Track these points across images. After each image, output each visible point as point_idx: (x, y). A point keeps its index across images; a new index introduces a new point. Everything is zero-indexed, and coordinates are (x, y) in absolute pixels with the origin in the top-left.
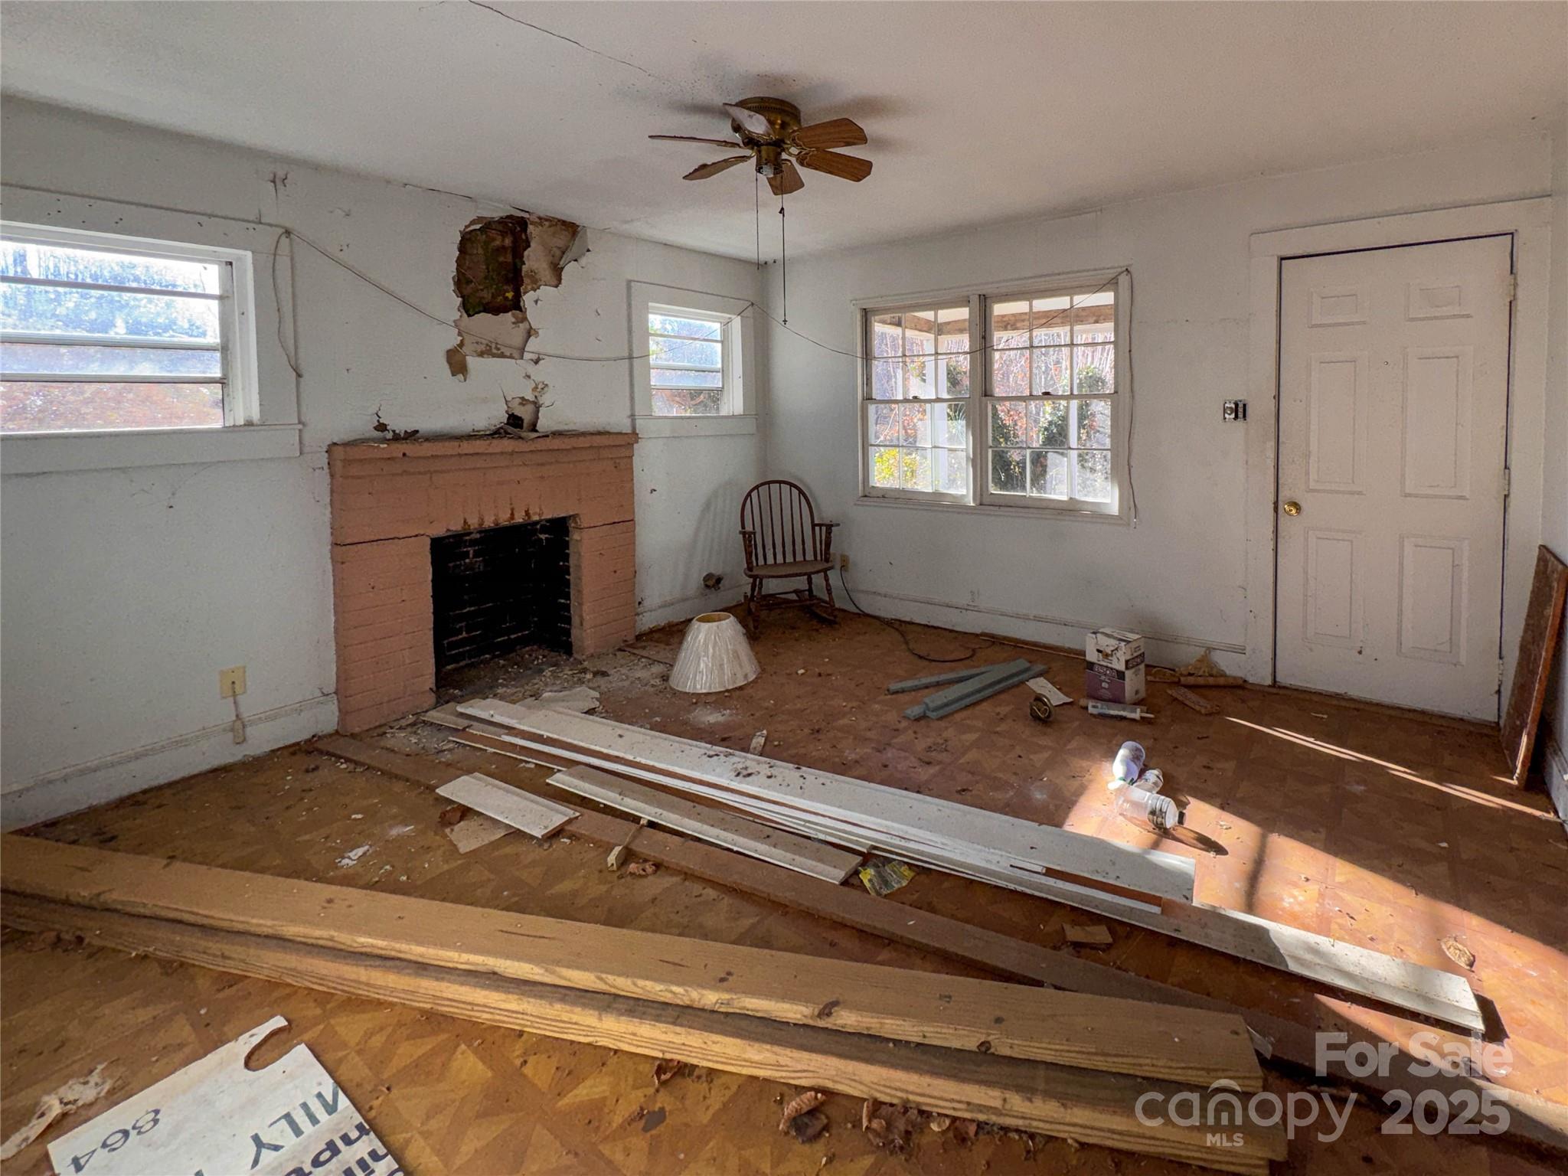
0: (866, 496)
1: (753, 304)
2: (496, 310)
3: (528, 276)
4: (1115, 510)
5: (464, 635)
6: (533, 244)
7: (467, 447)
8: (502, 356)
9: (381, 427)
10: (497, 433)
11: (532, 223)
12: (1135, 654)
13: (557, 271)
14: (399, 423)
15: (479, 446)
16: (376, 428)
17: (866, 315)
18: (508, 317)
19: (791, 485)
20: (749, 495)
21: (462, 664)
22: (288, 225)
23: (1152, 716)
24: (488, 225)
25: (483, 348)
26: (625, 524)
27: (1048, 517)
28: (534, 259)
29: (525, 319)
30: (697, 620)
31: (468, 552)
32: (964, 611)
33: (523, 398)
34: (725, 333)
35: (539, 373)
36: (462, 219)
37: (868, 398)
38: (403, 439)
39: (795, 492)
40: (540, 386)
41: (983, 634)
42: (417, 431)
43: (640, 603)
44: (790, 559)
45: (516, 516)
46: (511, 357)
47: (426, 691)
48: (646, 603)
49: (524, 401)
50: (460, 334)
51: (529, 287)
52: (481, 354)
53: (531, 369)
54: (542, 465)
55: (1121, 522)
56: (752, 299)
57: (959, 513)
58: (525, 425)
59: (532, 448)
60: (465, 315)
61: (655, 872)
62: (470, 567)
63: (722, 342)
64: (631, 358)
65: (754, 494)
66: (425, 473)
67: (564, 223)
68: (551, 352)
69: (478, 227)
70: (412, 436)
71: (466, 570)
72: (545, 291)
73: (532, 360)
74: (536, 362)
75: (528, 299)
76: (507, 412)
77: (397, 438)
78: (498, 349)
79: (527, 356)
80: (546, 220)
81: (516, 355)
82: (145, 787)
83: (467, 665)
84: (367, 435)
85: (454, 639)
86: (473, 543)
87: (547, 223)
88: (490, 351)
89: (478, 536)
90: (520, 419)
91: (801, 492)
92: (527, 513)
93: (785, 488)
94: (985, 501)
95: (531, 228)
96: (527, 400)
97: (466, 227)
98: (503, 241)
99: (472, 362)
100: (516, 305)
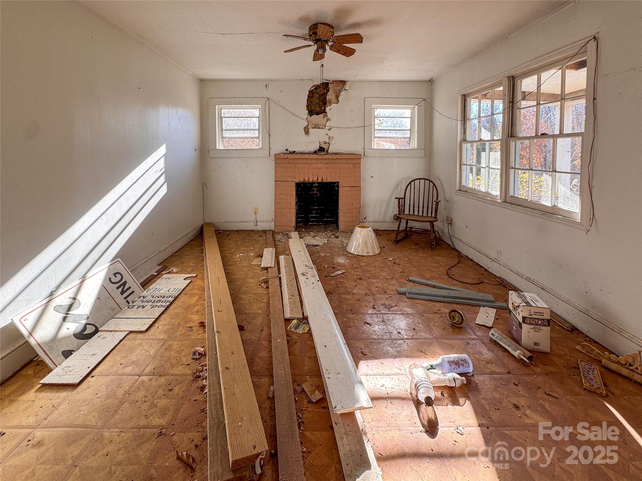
0: (461, 190)
1: (424, 99)
2: (318, 114)
3: (328, 101)
4: (578, 218)
5: (315, 215)
6: (330, 91)
7: (304, 156)
8: (319, 128)
9: (287, 150)
10: (315, 152)
11: (331, 83)
12: (534, 316)
13: (337, 97)
14: (291, 149)
15: (307, 156)
16: (286, 150)
17: (465, 98)
18: (322, 115)
19: (430, 181)
20: (410, 183)
21: (314, 223)
22: (268, 97)
23: (527, 361)
24: (317, 87)
25: (314, 126)
26: (357, 188)
27: (536, 215)
28: (330, 96)
29: (327, 116)
30: (358, 227)
31: (315, 190)
32: (493, 261)
33: (325, 142)
34: (413, 114)
35: (331, 133)
36: (308, 87)
37: (464, 140)
38: (292, 153)
39: (431, 184)
40: (331, 138)
41: (500, 278)
42: (295, 151)
43: (365, 218)
44: (420, 214)
45: (319, 179)
46: (322, 128)
47: (292, 227)
48: (368, 219)
49: (325, 143)
50: (308, 122)
51: (328, 105)
52: (313, 128)
53: (328, 132)
54: (328, 163)
55: (582, 227)
56: (424, 98)
57: (494, 205)
58: (325, 150)
59: (323, 158)
60: (309, 116)
61: (266, 288)
62: (316, 194)
63: (411, 118)
64: (364, 126)
65: (413, 183)
66: (294, 163)
67: (341, 81)
68: (335, 126)
69: (314, 88)
70: (294, 152)
71: (315, 195)
72: (333, 106)
73: (328, 129)
74: (329, 130)
75: (327, 109)
76: (319, 146)
77: (290, 153)
78: (318, 126)
79: (326, 128)
80: (335, 82)
81: (323, 128)
82: (241, 229)
83: (315, 225)
84: (284, 152)
85: (312, 215)
86: (316, 187)
87: (335, 83)
88: (316, 127)
89: (317, 185)
90: (324, 149)
91: (434, 185)
92: (322, 179)
93: (427, 182)
94: (508, 200)
95: (330, 85)
96: (327, 142)
97: (310, 89)
98: (324, 91)
99: (311, 130)
100: (324, 112)
